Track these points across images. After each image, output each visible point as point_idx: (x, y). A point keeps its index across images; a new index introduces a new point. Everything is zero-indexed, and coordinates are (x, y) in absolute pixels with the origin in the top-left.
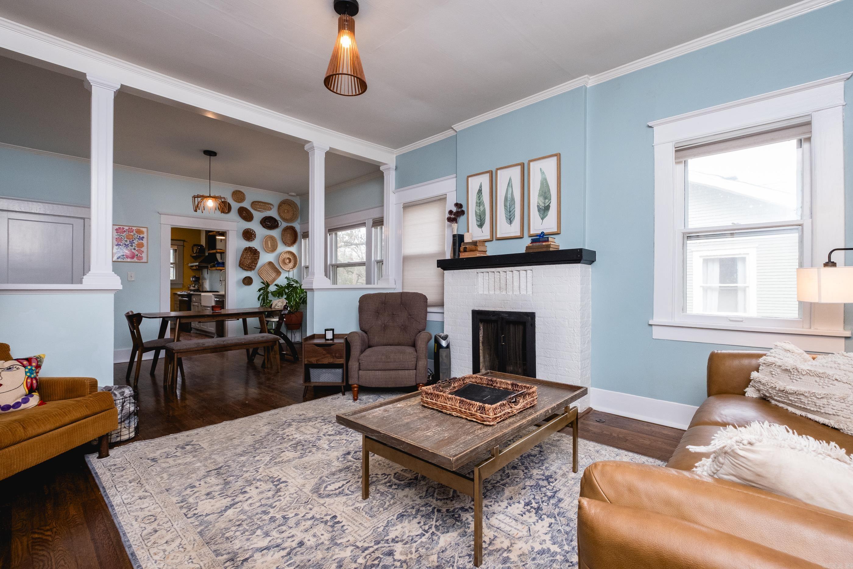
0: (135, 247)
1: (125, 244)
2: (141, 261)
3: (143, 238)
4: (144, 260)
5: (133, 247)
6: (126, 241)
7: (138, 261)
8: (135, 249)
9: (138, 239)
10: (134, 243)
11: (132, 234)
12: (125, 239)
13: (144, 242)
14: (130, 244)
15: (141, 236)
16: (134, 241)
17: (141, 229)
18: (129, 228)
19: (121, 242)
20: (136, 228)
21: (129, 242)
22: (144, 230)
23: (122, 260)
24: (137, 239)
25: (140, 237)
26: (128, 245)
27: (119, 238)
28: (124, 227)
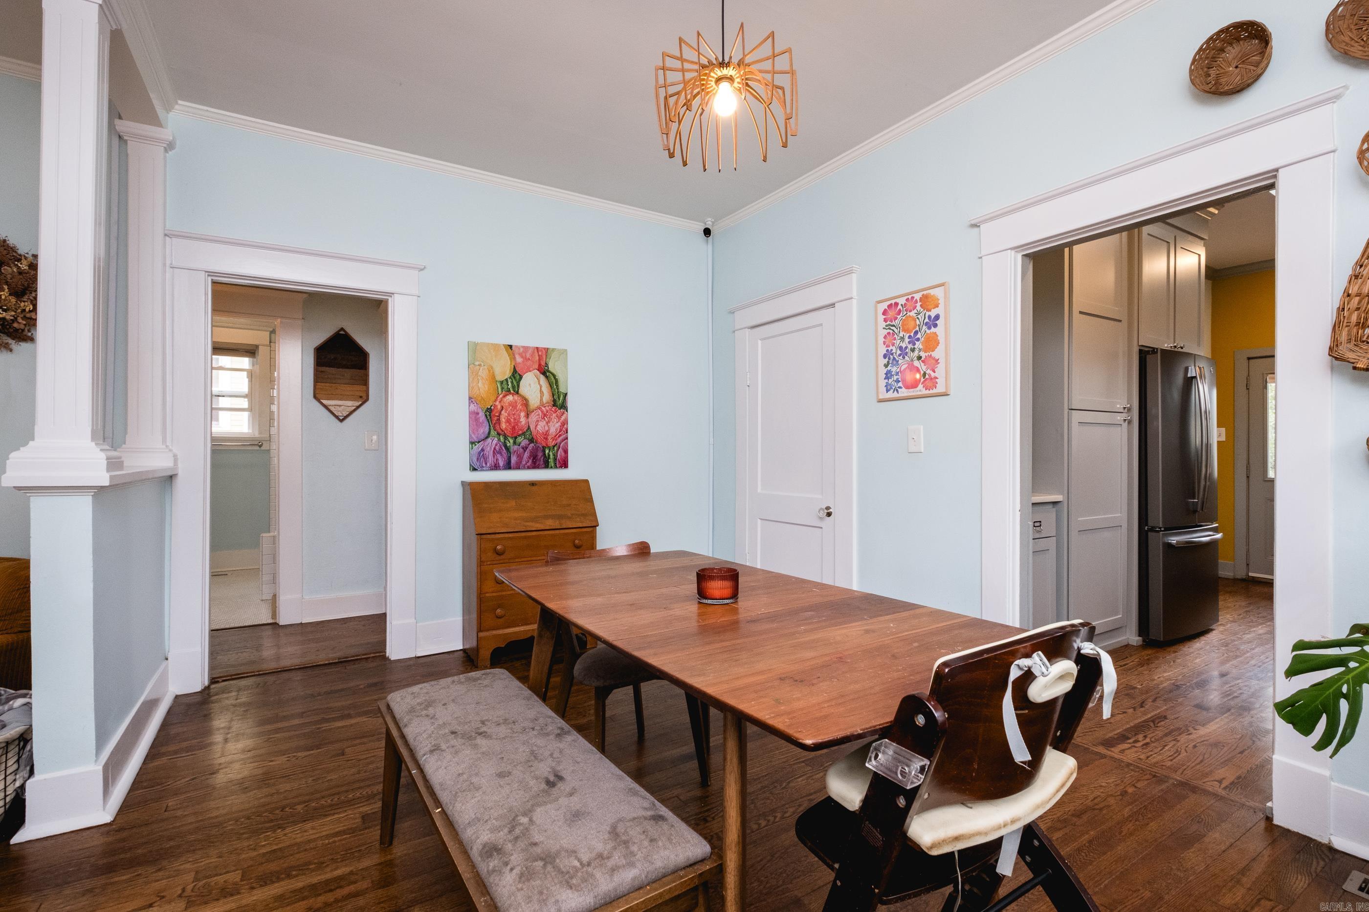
0: (920, 350)
1: (901, 348)
2: (934, 391)
3: (937, 317)
4: (940, 389)
5: (916, 353)
6: (902, 339)
7: (927, 392)
8: (919, 358)
9: (927, 324)
10: (918, 340)
11: (912, 314)
12: (901, 335)
13: (939, 330)
14: (910, 346)
15: (933, 313)
16: (919, 336)
17: (932, 292)
18: (907, 300)
19: (893, 345)
20: (921, 293)
21: (907, 340)
22: (938, 293)
23: (895, 395)
24: (924, 327)
25: (929, 317)
26: (906, 348)
27: (889, 333)
28: (897, 300)
